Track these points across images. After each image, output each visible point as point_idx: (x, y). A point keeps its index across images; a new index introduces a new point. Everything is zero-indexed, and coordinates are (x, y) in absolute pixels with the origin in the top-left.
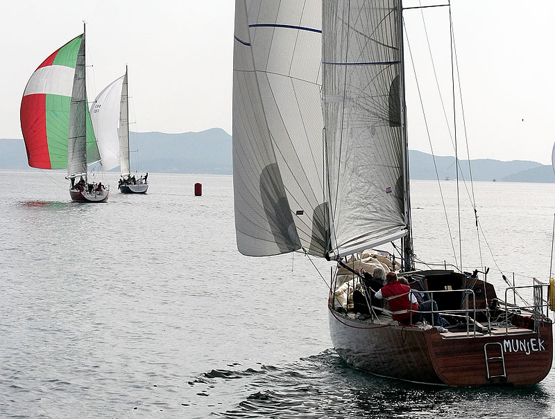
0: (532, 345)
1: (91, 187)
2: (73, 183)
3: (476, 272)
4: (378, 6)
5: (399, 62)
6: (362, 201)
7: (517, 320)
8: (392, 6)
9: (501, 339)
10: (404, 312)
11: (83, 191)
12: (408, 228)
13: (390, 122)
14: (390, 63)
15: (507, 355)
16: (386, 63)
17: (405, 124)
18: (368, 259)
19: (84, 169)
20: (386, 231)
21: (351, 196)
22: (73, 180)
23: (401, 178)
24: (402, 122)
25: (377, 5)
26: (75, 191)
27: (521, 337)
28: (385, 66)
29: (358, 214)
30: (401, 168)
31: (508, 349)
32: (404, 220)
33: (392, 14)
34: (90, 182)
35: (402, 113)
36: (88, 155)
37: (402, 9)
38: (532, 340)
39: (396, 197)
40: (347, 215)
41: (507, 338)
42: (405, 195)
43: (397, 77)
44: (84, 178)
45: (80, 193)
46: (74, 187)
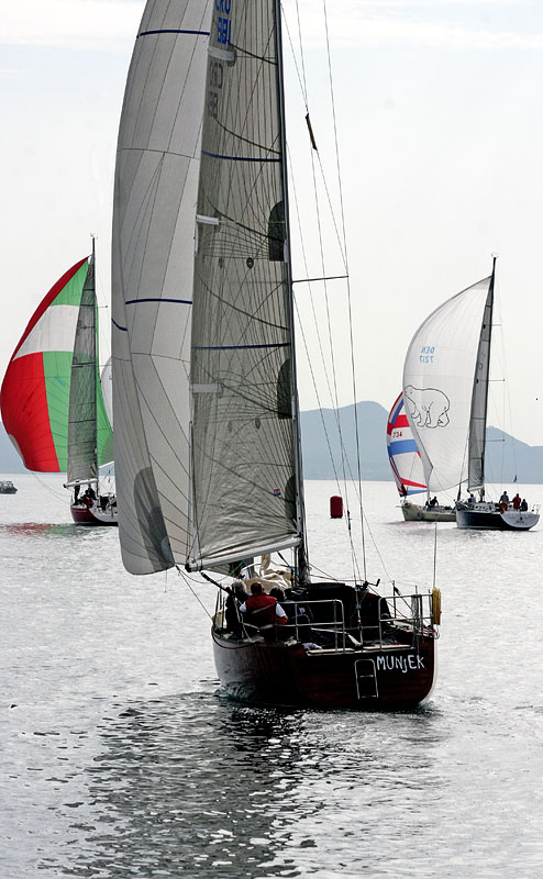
0: (410, 662)
1: (104, 501)
2: (76, 495)
3: (366, 584)
4: (263, 280)
5: (289, 345)
6: (241, 504)
7: (401, 636)
8: (280, 279)
9: (374, 655)
10: (269, 626)
11: (91, 506)
12: (301, 536)
13: (279, 413)
14: (279, 345)
15: (380, 672)
16: (273, 346)
17: (296, 416)
18: (271, 575)
19: (94, 473)
20: (272, 540)
21: (226, 499)
22: (77, 489)
23: (292, 480)
24: (293, 414)
25: (262, 277)
26: (80, 507)
27: (397, 653)
28: (272, 349)
29: (236, 519)
30: (293, 467)
31: (381, 666)
32: (295, 527)
33: (281, 288)
34: (103, 493)
35: (293, 403)
36: (99, 451)
37: (292, 282)
38: (409, 657)
39: (285, 500)
40: (220, 520)
41: (380, 653)
42: (298, 498)
43: (287, 362)
44: (93, 487)
45: (87, 509)
46: (77, 502)
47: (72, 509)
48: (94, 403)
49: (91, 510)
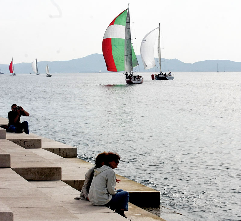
1: (135, 77)
2: (127, 76)
19: (132, 70)
36: (133, 63)
44: (132, 73)
45: (130, 80)
46: (127, 78)
47: (126, 80)
48: (131, 50)
49: (131, 80)
